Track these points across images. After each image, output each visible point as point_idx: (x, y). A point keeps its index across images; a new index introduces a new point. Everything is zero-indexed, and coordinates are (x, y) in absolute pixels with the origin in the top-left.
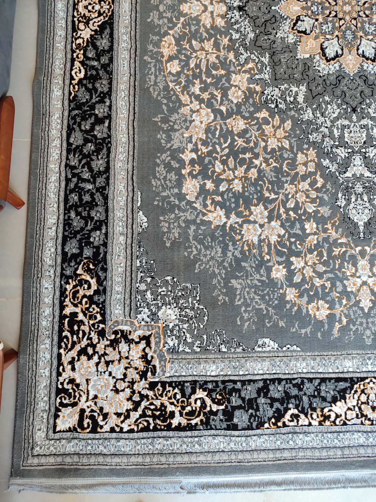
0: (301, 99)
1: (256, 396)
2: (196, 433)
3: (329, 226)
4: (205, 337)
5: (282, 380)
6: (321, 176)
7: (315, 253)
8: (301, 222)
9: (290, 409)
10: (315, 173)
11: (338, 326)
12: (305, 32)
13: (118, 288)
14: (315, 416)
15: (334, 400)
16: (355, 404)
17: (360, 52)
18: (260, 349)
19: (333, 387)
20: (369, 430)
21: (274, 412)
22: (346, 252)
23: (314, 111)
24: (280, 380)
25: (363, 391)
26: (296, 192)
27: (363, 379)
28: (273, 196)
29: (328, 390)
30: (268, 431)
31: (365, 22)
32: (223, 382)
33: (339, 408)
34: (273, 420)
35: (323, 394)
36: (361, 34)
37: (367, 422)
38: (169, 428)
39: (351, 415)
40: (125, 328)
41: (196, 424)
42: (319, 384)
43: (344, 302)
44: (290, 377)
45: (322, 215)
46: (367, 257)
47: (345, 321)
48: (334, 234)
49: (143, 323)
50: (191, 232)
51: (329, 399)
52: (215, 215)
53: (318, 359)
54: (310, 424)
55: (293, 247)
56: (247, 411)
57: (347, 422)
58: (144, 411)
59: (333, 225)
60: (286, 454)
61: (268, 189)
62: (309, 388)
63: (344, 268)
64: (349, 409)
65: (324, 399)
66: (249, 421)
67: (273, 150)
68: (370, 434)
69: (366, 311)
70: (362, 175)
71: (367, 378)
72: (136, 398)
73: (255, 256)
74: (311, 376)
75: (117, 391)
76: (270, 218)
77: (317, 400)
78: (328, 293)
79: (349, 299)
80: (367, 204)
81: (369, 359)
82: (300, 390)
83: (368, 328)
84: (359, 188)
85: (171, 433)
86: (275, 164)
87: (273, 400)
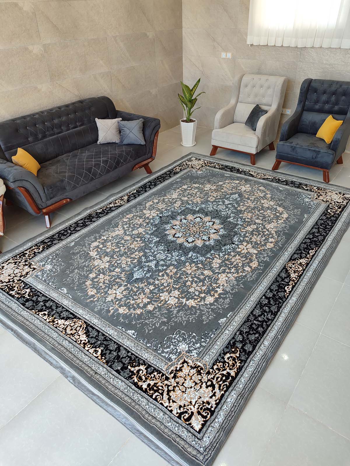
0: (154, 241)
1: (42, 301)
2: (12, 299)
3: (123, 273)
4: (50, 278)
5: (55, 302)
6: (137, 260)
7: (110, 277)
8: (116, 267)
9: (46, 311)
10: (136, 259)
11: (92, 299)
12: (174, 229)
13: (44, 254)
14: (50, 319)
15: (63, 318)
16: (67, 324)
17: (187, 239)
18: (60, 290)
19: (67, 314)
20: (61, 335)
21: (41, 309)
22: (120, 282)
23: (155, 245)
24: (54, 302)
25: (75, 322)
26: (124, 260)
27: (80, 319)
28: (116, 257)
29: (65, 314)
30: (31, 312)
31: (197, 234)
32: (38, 291)
33: (61, 322)
34: (37, 311)
35: (61, 314)
36: (192, 236)
37: (64, 332)
38: (8, 293)
39: (63, 326)
40: (33, 263)
41: (16, 297)
42: (64, 311)
43: (102, 294)
44: (58, 303)
45: (125, 270)
46: (126, 287)
47: (96, 299)
48: (122, 275)
49: (39, 265)
50: (81, 253)
51: (61, 317)
52: (93, 253)
53: (74, 304)
54: (46, 320)
55: (105, 272)
56: (34, 303)
57: (58, 328)
58: (8, 285)
59: (126, 273)
60: (27, 323)
61: (116, 255)
62: (59, 310)
63: (114, 286)
64: (64, 324)
65: (60, 316)
66: (30, 307)
67: (131, 248)
68: (60, 336)
69: (106, 301)
70: (151, 266)
71: (81, 319)
72: (11, 280)
73: (91, 268)
74: (65, 307)
75: (9, 276)
76: (108, 262)
77: (57, 314)
78: (101, 289)
79: (104, 295)
80: (144, 274)
81: (90, 314)
82: (57, 308)
83: (100, 306)
84: (146, 269)
85: (6, 294)
86: (126, 251)
87: (45, 305)
